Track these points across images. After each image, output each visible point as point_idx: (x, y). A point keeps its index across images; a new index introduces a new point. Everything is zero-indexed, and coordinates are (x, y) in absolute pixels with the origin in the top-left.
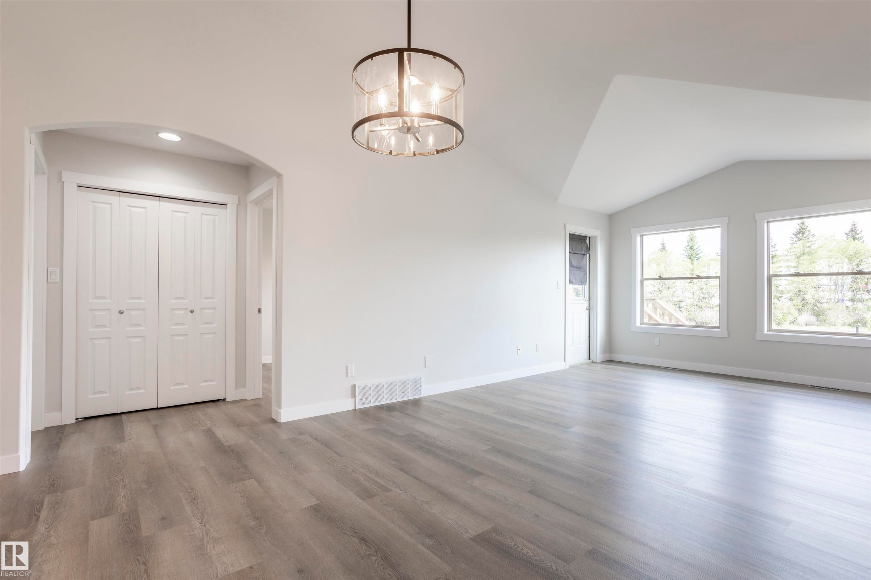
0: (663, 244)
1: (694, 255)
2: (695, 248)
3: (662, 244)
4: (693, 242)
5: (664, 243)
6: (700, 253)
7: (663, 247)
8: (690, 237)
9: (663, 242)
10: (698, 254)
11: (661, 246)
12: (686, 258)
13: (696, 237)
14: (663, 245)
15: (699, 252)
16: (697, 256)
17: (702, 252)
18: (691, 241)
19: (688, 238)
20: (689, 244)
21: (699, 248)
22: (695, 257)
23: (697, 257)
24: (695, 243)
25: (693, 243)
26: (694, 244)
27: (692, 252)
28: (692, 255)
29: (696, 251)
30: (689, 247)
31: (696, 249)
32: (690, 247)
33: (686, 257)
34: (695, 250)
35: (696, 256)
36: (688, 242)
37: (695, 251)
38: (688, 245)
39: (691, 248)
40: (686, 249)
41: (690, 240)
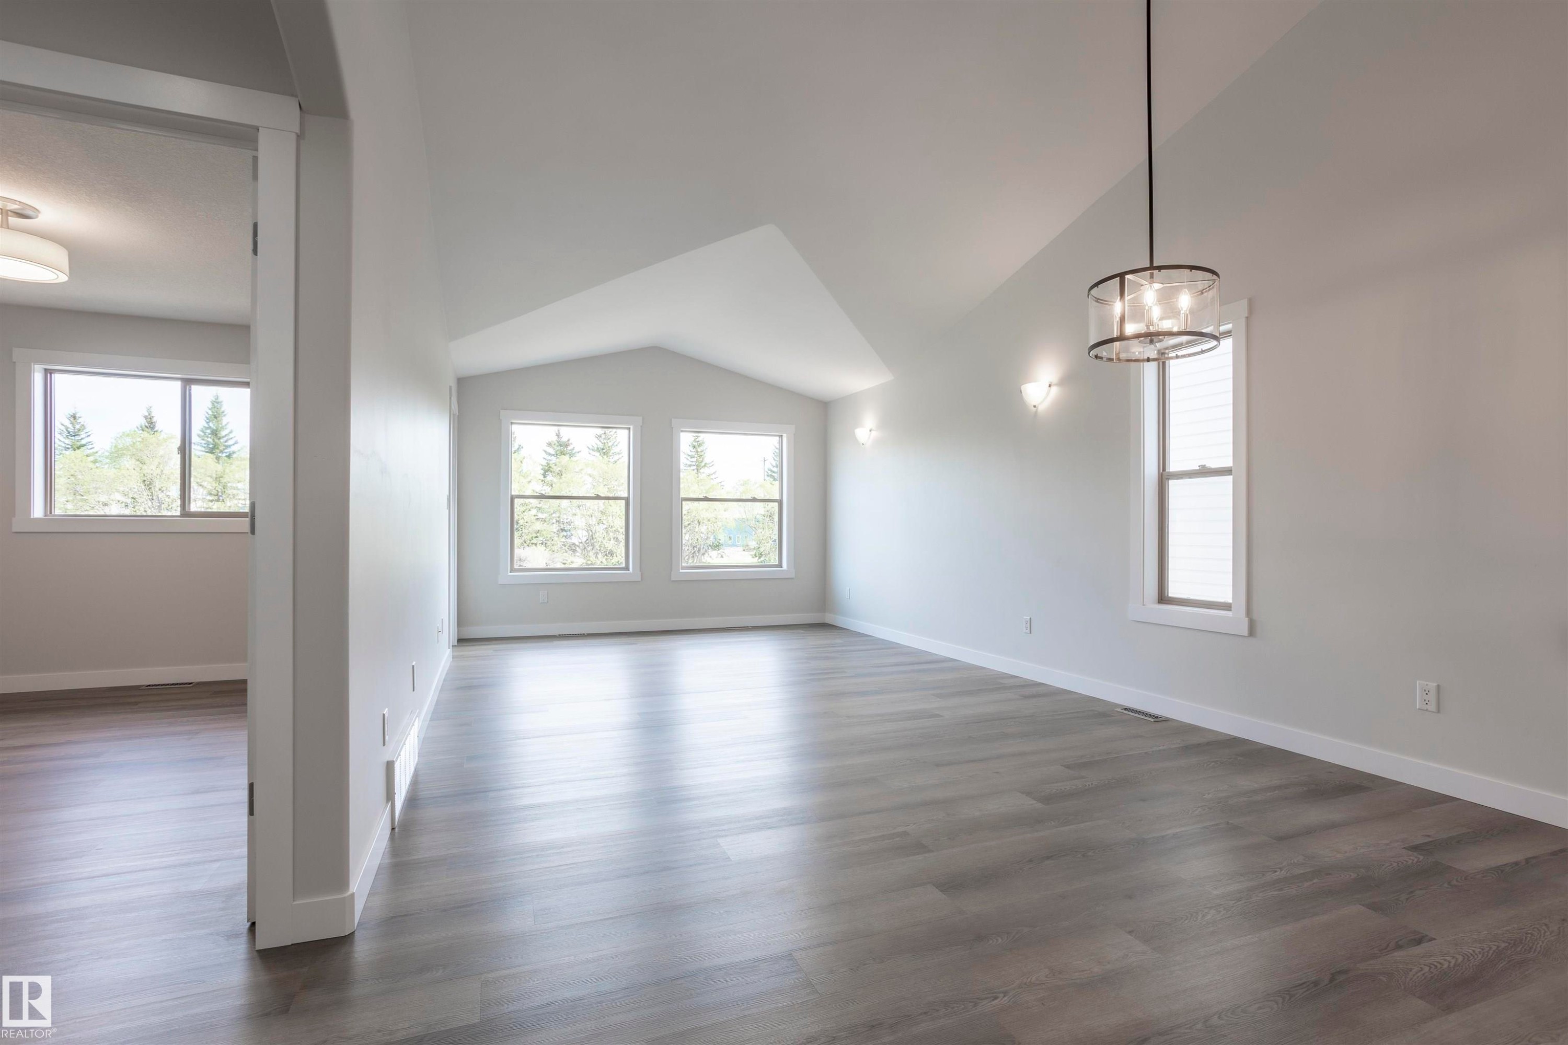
0: (150, 418)
1: (221, 448)
2: (223, 433)
3: (146, 417)
4: (220, 423)
5: (153, 417)
6: (233, 445)
7: (148, 423)
8: (212, 412)
9: (149, 414)
10: (230, 446)
11: (144, 422)
12: (202, 451)
13: (224, 414)
14: (149, 420)
15: (230, 443)
16: (226, 451)
17: (236, 443)
18: (215, 420)
19: (207, 413)
20: (209, 425)
21: (231, 435)
22: (221, 452)
23: (226, 453)
24: (223, 424)
25: (218, 424)
26: (220, 426)
27: (216, 440)
28: (215, 446)
29: (225, 439)
30: (209, 431)
31: (226, 435)
32: (212, 432)
33: (203, 449)
34: (223, 437)
35: (224, 449)
36: (208, 421)
37: (222, 440)
38: (207, 426)
39: (215, 433)
40: (203, 434)
41: (213, 417)
